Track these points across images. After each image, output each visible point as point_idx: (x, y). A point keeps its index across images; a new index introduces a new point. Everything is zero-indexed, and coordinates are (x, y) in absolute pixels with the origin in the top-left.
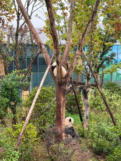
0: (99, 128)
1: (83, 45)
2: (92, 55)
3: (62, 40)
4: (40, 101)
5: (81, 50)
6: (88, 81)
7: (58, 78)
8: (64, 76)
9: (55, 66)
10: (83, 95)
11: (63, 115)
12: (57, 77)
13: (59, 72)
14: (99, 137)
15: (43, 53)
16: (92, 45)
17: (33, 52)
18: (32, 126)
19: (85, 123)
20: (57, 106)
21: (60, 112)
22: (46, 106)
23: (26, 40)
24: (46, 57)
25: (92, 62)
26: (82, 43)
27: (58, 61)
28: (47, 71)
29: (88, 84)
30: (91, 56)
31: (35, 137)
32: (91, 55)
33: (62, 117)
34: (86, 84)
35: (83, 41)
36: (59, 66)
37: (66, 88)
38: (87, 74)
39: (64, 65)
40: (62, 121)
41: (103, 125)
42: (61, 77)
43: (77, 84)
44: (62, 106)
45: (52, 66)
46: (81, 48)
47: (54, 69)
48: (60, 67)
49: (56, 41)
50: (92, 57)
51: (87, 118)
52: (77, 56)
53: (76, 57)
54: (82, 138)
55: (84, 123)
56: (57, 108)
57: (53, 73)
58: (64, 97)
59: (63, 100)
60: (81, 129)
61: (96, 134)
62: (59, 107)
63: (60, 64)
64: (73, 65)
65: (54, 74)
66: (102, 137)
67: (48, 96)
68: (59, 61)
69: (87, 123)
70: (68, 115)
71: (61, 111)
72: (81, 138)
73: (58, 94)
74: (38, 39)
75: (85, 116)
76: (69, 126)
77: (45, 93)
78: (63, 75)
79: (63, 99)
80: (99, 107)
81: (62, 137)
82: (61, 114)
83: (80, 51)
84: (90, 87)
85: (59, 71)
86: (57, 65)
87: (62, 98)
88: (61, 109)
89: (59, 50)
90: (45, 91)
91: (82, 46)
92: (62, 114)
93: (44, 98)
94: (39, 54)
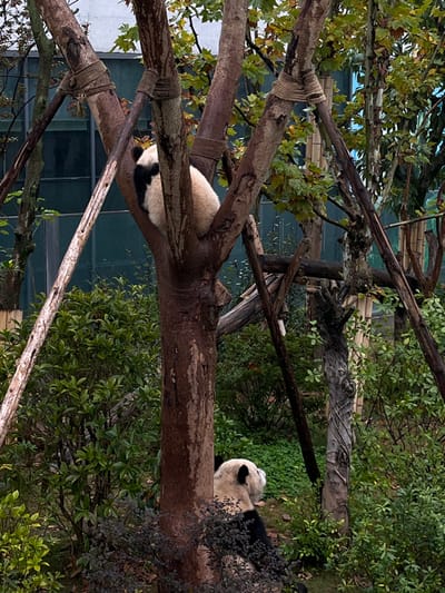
0: (404, 518)
1: (312, 45)
2: (376, 110)
3: (204, 20)
4: (74, 364)
5: (302, 73)
6: (355, 256)
7: (169, 233)
8: (204, 225)
9: (154, 169)
10: (322, 334)
11: (198, 444)
12: (165, 233)
13: (176, 202)
14: (401, 569)
15: (90, 93)
16: (378, 52)
17: (47, 94)
18: (21, 508)
19: (334, 492)
20: (166, 394)
21: (186, 428)
22: (108, 393)
23: (16, 27)
24: (103, 114)
25: (377, 153)
26: (308, 33)
27: (168, 139)
28: (101, 192)
29: (353, 273)
30: (376, 115)
31: (38, 569)
32: (370, 113)
33: (193, 455)
34: (345, 273)
35: (312, 24)
36: (171, 167)
37: (218, 293)
38: (352, 219)
39: (209, 162)
40: (196, 480)
41: (423, 502)
42: (184, 232)
43: (297, 274)
44: (194, 396)
45: (140, 167)
46: (302, 63)
47: (149, 182)
48: (177, 172)
49: (154, 19)
50: (378, 122)
51: (342, 460)
52: (277, 111)
53: (271, 116)
54: (314, 574)
55: (326, 491)
56: (167, 403)
57: (145, 205)
58: (203, 347)
59: (202, 360)
60: (310, 523)
61: (386, 552)
62: (176, 399)
63: (177, 155)
64: (255, 163)
65: (146, 212)
66: (416, 567)
67: (122, 338)
68: (174, 136)
69: (344, 491)
70: (237, 445)
71: (191, 422)
72: (310, 575)
73: (170, 325)
74: (59, 14)
75: (332, 449)
76: (232, 511)
77: (105, 322)
78: (197, 220)
79: (198, 357)
80: (409, 401)
81: (196, 567)
82: (187, 442)
83: (293, 80)
84: (364, 291)
85: (176, 193)
86: (165, 163)
87: (195, 347)
88: (192, 411)
89: (168, 75)
90: (108, 311)
91: (304, 53)
92: (192, 437)
93: (98, 348)
94: (63, 97)
